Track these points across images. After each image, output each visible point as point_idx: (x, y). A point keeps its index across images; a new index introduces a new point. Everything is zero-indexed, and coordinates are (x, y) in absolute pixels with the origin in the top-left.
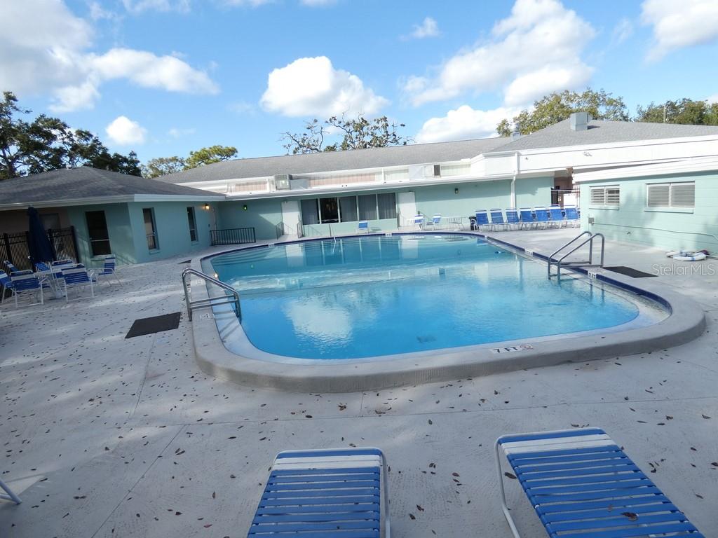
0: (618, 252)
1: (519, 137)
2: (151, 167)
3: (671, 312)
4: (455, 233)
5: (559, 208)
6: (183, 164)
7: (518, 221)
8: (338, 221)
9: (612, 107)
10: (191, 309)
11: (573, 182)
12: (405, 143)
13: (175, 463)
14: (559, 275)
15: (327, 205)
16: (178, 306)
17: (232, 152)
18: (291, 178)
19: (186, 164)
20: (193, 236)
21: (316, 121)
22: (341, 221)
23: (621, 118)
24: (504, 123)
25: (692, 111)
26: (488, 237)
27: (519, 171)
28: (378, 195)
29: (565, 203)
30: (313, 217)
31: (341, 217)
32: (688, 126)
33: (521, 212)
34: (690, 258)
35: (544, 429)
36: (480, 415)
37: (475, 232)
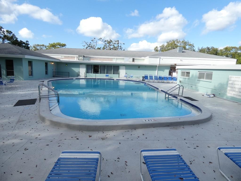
0: (187, 92)
1: (161, 52)
2: (34, 47)
3: (202, 112)
4: (137, 81)
5: (171, 76)
6: (46, 48)
7: (158, 80)
8: (99, 73)
9: (190, 47)
10: (41, 98)
11: (176, 69)
12: (124, 50)
13: (23, 153)
14: (168, 98)
15: (96, 68)
16: (36, 97)
17: (64, 45)
18: (84, 57)
19: (47, 48)
20: (46, 73)
21: (95, 39)
23: (193, 50)
24: (157, 47)
25: (214, 51)
26: (148, 84)
27: (160, 63)
28: (113, 66)
29: (173, 75)
30: (90, 71)
32: (213, 55)
33: (159, 77)
34: (209, 96)
35: (157, 148)
36: (137, 142)
37: (144, 82)
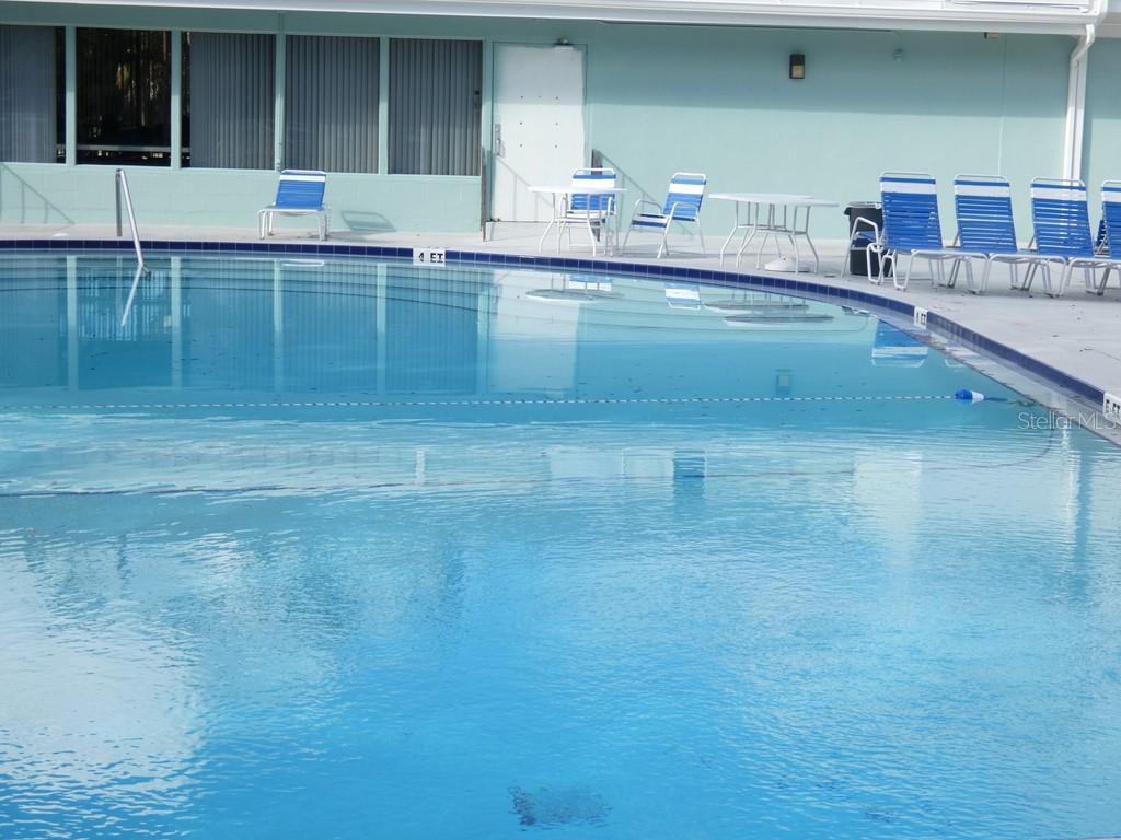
4: (768, 282)
7: (1086, 249)
8: (165, 161)
15: (123, 73)
22: (185, 163)
26: (931, 317)
28: (393, 43)
30: (32, 123)
31: (185, 141)
33: (1109, 206)
37: (868, 285)
